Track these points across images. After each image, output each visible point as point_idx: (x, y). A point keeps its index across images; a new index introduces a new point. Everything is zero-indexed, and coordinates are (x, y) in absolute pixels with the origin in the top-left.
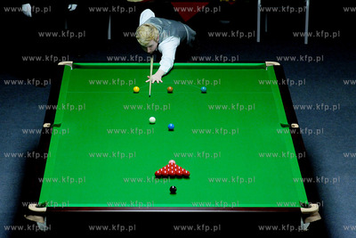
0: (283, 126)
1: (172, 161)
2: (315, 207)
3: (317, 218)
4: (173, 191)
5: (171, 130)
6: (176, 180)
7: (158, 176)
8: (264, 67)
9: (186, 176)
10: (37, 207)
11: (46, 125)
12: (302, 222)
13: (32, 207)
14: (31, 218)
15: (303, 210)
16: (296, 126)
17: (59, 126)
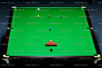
0: (88, 28)
1: (51, 40)
2: (99, 56)
3: (100, 59)
4: (51, 50)
5: (50, 30)
6: (52, 47)
7: (46, 45)
8: (81, 9)
9: (56, 45)
10: (6, 56)
11: (8, 28)
12: (95, 61)
13: (4, 56)
14: (4, 60)
15: (95, 57)
16: (92, 28)
17: (12, 28)
